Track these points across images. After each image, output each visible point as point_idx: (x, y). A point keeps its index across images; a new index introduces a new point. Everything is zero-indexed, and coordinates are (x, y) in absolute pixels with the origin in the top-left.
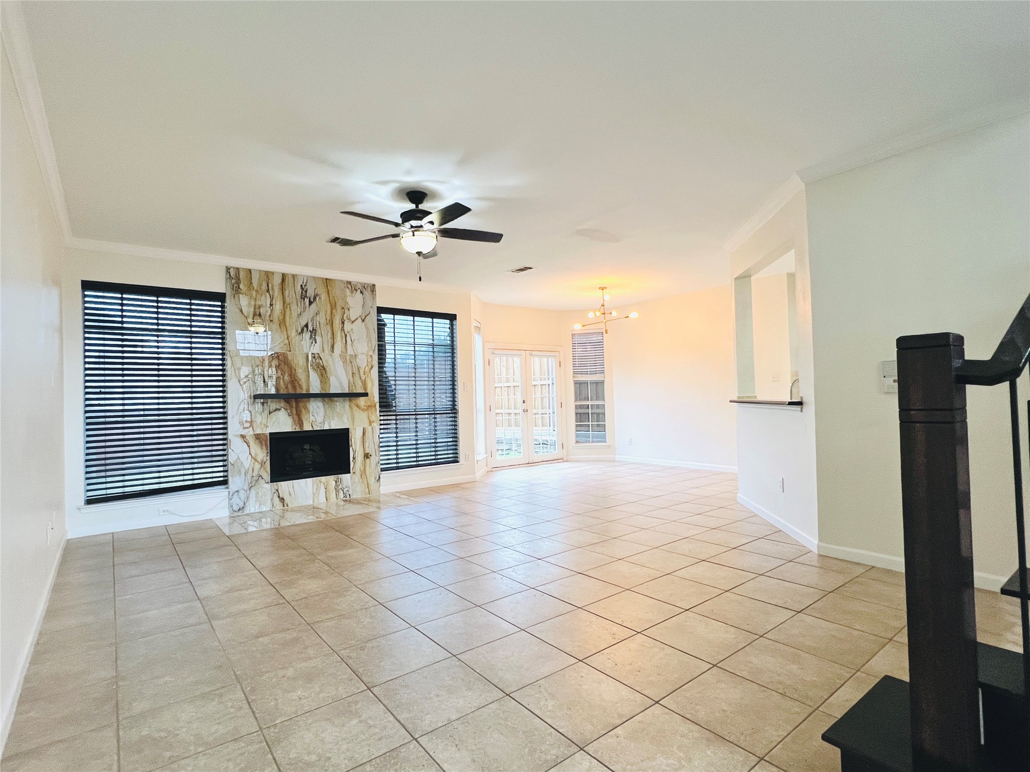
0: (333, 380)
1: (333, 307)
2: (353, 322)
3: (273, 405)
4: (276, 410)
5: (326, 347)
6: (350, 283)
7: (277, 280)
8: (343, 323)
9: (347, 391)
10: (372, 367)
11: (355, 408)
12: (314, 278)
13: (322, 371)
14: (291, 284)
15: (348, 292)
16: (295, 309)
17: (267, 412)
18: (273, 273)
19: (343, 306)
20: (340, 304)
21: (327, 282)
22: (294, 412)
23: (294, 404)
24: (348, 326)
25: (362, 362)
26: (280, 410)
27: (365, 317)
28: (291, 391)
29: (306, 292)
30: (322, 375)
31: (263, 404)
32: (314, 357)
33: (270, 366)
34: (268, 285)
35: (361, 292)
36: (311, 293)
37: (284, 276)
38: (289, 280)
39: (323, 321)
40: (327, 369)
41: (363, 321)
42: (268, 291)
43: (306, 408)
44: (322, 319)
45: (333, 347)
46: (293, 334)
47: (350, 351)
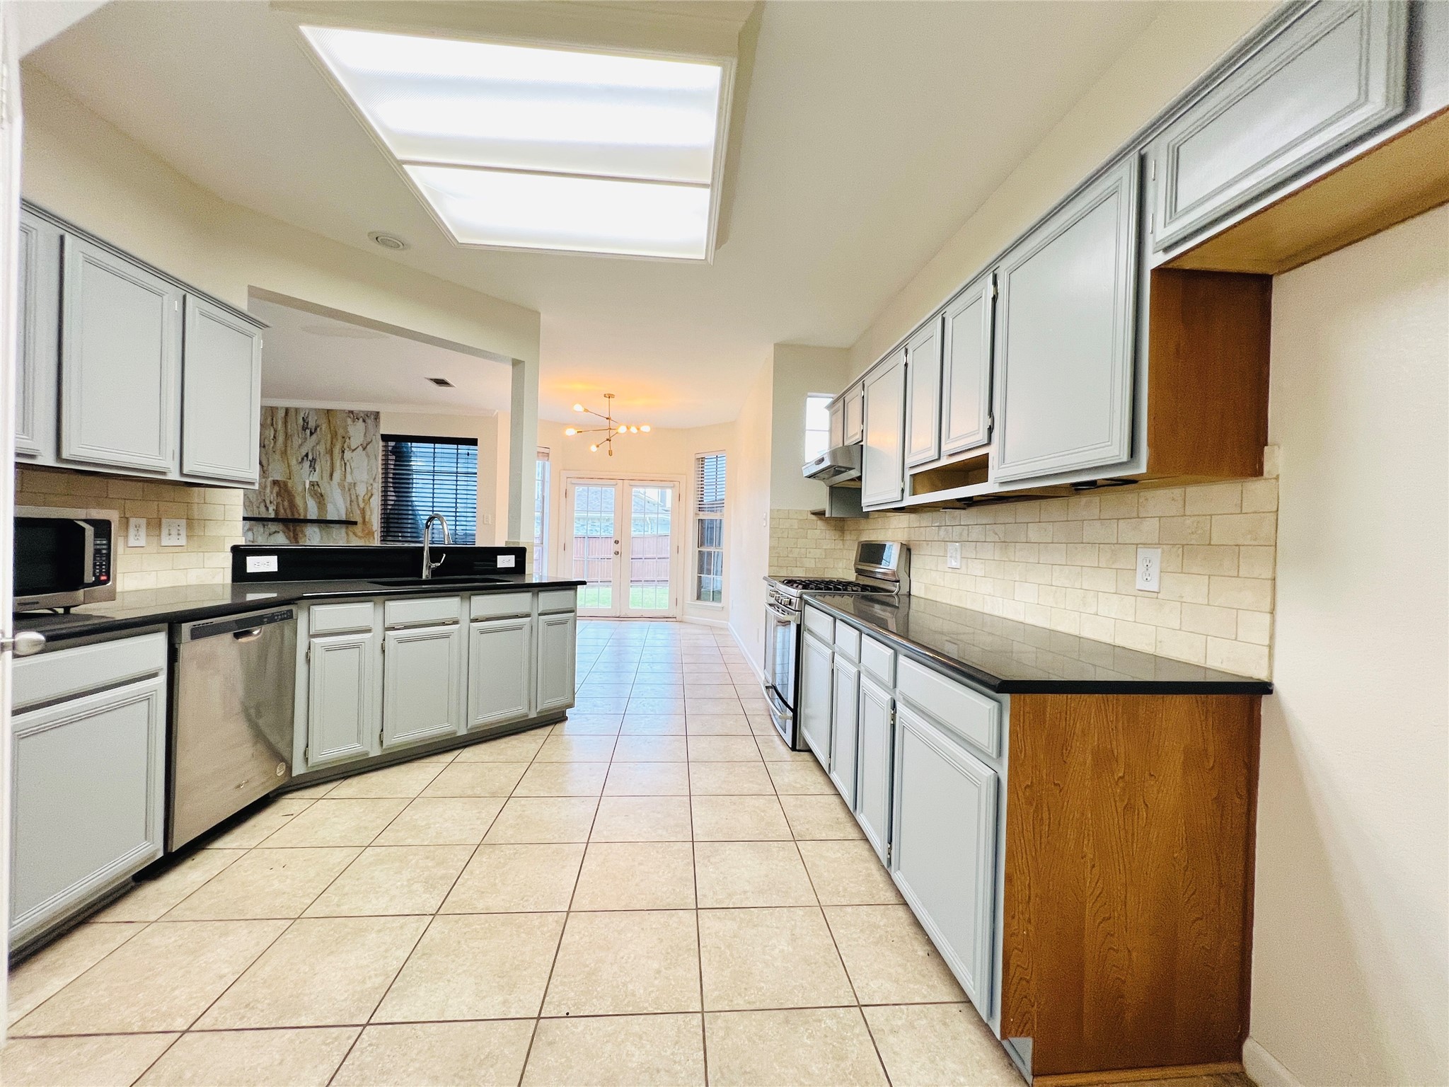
0: (330, 507)
1: (334, 435)
2: (353, 450)
3: (273, 527)
4: (275, 532)
5: (324, 475)
6: (352, 412)
7: (281, 414)
8: (343, 452)
9: (344, 518)
10: (372, 495)
11: (351, 534)
12: (316, 409)
13: (321, 499)
14: (294, 418)
15: (349, 421)
16: (297, 441)
17: (267, 533)
18: (277, 408)
19: (344, 434)
20: (341, 432)
21: (328, 412)
22: (292, 534)
23: (292, 528)
24: (348, 454)
25: (361, 490)
26: (279, 532)
27: (367, 445)
28: (290, 517)
29: (308, 423)
30: (320, 503)
31: (264, 526)
32: (313, 485)
33: (271, 493)
34: (272, 419)
35: (364, 421)
36: (312, 424)
37: (287, 410)
38: (292, 413)
39: (322, 451)
40: (325, 497)
41: (364, 449)
42: (272, 425)
43: (302, 532)
44: (321, 448)
45: (331, 475)
46: (294, 462)
47: (349, 479)
